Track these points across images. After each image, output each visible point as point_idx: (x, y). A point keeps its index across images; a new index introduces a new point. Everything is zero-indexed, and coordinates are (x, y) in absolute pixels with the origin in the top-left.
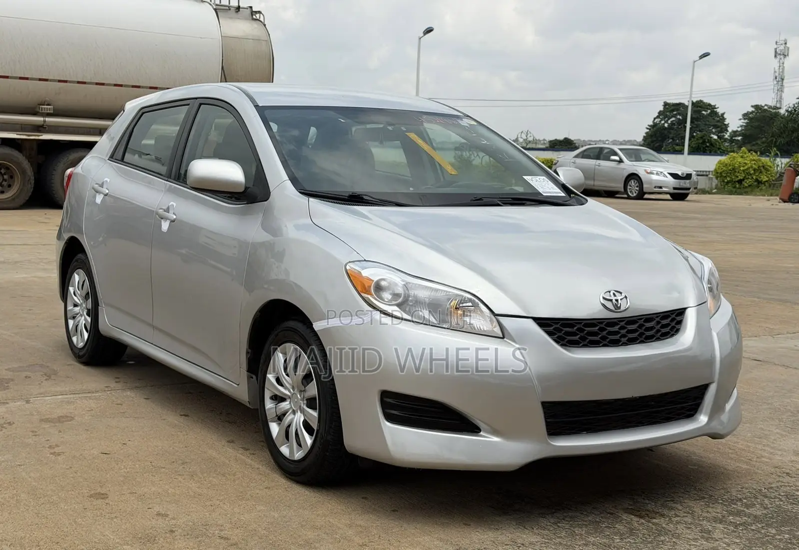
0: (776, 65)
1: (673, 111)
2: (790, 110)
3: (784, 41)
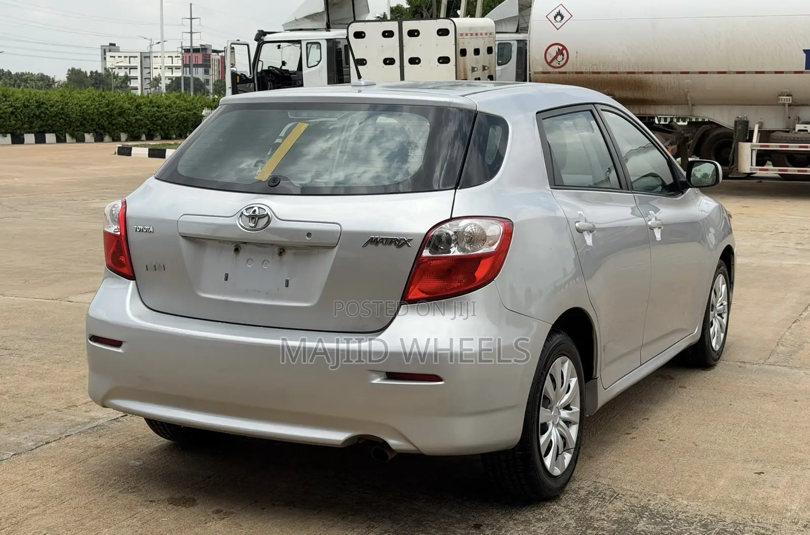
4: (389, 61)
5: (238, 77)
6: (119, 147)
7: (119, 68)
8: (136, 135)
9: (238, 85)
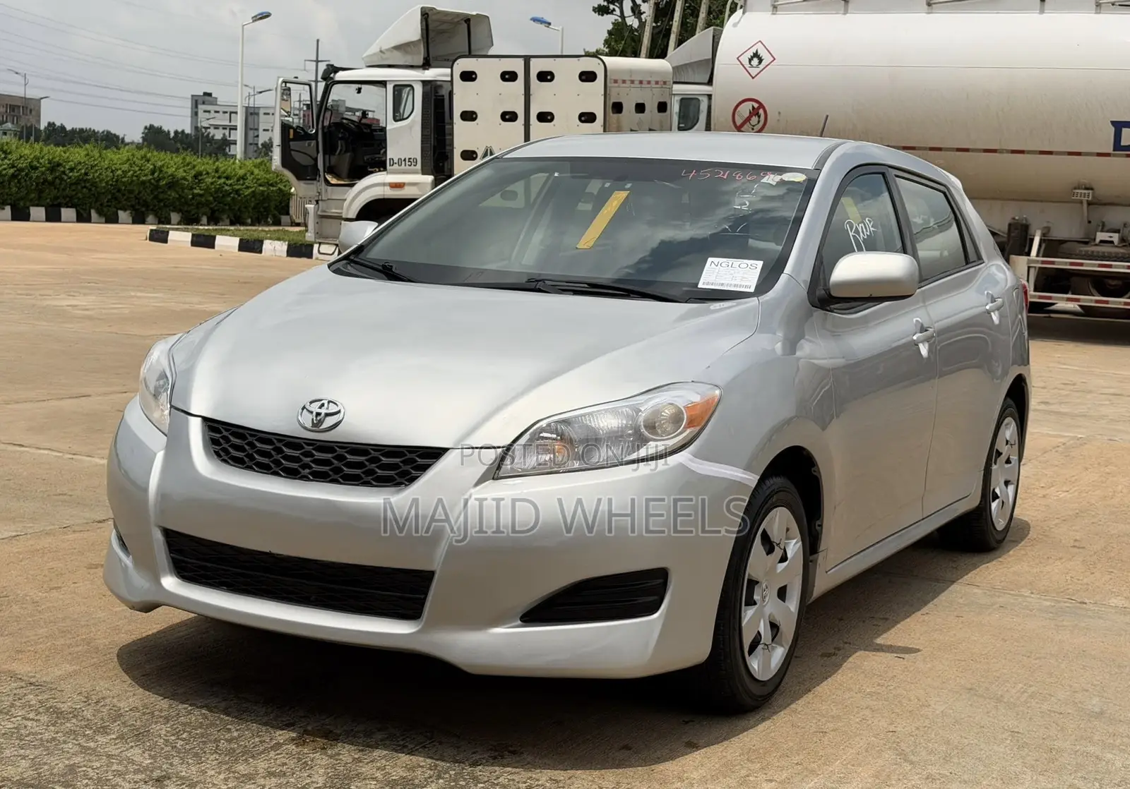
4: (509, 117)
5: (292, 131)
6: (152, 230)
7: (215, 128)
8: (194, 217)
9: (291, 143)
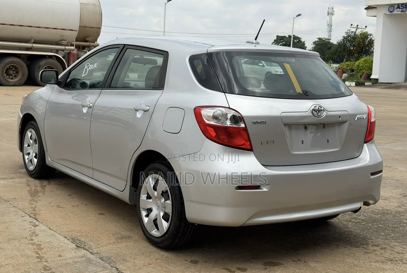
0: (328, 19)
1: (281, 40)
2: (339, 42)
3: (332, 7)
